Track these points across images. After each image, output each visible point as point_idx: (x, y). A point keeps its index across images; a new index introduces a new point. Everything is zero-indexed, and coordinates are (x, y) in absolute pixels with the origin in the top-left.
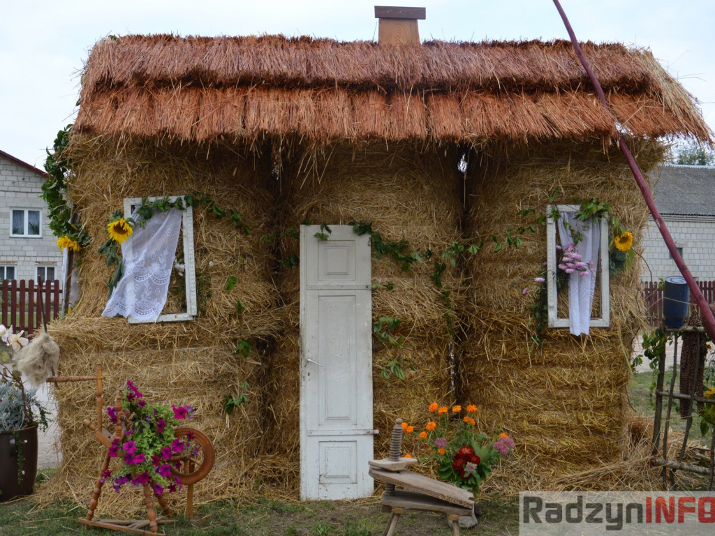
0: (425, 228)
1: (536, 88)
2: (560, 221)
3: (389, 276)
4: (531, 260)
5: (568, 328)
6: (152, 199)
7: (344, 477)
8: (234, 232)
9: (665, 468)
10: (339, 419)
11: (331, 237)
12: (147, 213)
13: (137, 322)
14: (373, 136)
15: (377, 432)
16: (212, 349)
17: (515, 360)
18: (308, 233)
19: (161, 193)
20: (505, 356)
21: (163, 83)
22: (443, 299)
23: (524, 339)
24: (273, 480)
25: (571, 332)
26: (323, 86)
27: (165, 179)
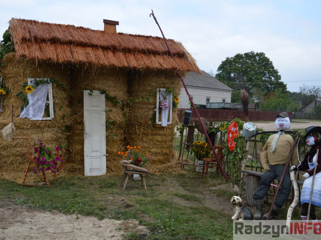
0: (120, 93)
1: (155, 53)
2: (160, 93)
3: (110, 107)
4: (151, 104)
5: (161, 124)
6: (38, 79)
7: (97, 169)
8: (62, 91)
9: (182, 164)
10: (96, 151)
11: (93, 94)
12: (37, 84)
13: (33, 120)
14: (113, 65)
15: (107, 155)
16: (55, 129)
17: (145, 134)
18: (86, 93)
19: (41, 77)
20: (142, 132)
21: (44, 41)
22: (124, 115)
23: (148, 127)
24: (72, 171)
25: (162, 125)
26: (94, 47)
27: (42, 73)
